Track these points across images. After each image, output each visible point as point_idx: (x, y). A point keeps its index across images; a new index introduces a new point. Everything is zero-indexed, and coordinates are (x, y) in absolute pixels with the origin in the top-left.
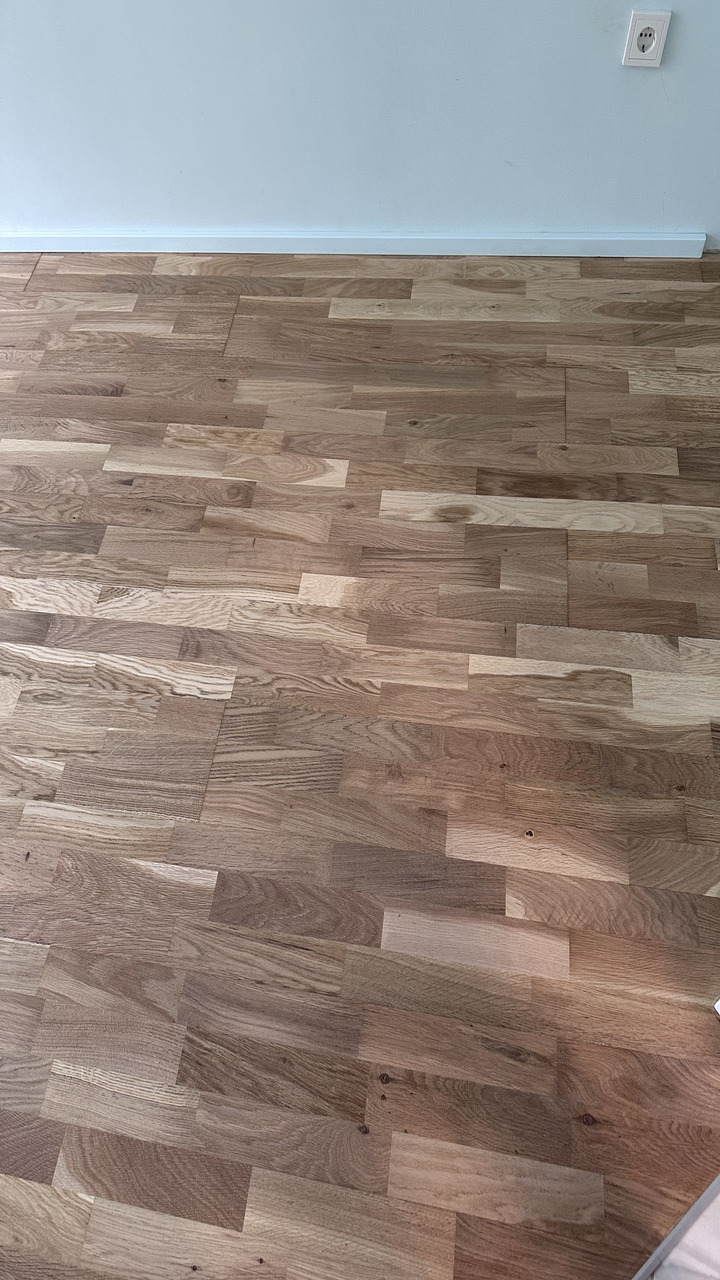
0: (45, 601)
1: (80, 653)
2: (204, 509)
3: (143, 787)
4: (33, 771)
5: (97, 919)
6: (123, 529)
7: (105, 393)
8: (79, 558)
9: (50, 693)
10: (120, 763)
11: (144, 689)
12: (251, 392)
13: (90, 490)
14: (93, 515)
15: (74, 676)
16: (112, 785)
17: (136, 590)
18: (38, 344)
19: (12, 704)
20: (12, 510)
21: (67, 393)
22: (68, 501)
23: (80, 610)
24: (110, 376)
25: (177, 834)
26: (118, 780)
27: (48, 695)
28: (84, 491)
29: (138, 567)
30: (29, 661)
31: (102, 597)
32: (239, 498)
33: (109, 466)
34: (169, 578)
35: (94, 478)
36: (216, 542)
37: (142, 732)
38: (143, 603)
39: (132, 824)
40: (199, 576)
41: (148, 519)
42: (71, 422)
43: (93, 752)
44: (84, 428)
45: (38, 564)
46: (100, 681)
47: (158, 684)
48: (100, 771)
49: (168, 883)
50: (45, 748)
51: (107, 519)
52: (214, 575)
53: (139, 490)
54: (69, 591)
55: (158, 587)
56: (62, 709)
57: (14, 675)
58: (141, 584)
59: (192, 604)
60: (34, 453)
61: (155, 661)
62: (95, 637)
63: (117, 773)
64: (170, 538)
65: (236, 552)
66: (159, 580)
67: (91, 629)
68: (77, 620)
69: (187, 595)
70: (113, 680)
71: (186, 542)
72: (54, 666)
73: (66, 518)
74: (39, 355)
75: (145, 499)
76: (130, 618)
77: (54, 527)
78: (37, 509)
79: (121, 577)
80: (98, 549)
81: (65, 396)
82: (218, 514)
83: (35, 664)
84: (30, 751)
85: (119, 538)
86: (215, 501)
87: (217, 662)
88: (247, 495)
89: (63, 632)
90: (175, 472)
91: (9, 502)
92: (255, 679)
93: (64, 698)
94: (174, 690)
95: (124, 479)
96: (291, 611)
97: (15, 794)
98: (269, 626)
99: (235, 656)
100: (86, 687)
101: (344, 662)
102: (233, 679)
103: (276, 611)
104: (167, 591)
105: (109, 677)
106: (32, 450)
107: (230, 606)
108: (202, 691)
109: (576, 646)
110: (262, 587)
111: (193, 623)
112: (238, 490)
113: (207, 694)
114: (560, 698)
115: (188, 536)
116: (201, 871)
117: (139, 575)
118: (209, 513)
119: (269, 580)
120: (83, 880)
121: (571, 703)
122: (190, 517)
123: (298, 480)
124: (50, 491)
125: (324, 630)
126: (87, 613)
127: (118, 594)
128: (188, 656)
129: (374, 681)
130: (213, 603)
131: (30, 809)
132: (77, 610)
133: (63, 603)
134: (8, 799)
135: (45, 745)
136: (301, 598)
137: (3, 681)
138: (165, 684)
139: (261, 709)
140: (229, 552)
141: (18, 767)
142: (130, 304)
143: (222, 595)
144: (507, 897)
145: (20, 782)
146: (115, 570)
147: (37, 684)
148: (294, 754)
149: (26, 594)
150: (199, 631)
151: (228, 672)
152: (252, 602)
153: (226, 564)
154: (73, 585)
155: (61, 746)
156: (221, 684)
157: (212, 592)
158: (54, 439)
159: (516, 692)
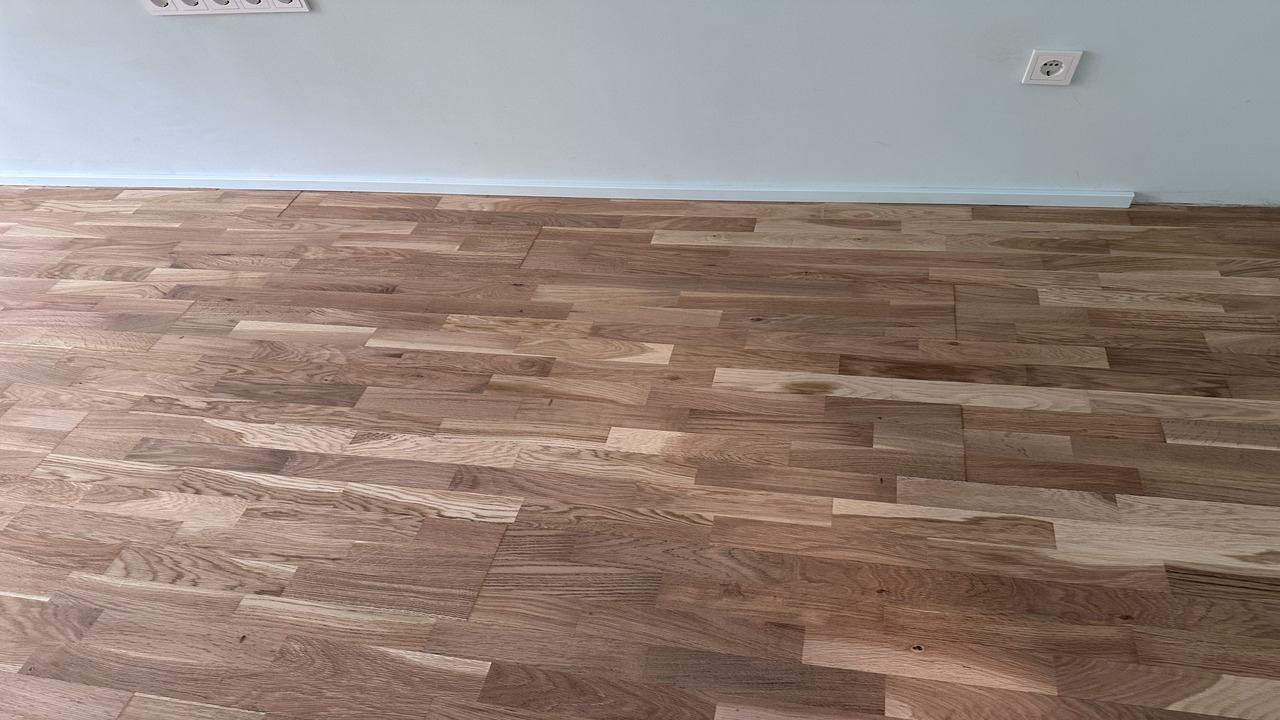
0: (284, 440)
1: (322, 482)
2: (490, 377)
3: (395, 590)
4: (256, 571)
5: (329, 694)
6: (387, 390)
7: (373, 291)
8: (330, 410)
9: (284, 511)
10: (368, 569)
11: (404, 511)
12: (550, 294)
13: (348, 360)
14: (352, 378)
15: (317, 499)
16: (356, 586)
17: (399, 435)
18: (292, 254)
19: (235, 518)
20: (249, 372)
21: (324, 290)
22: (320, 367)
23: (327, 449)
24: (380, 279)
25: (436, 629)
26: (364, 582)
27: (281, 512)
28: (341, 360)
29: (403, 418)
30: (260, 485)
31: (355, 440)
32: (534, 369)
33: (372, 343)
34: (441, 426)
35: (354, 352)
36: (503, 401)
37: (397, 545)
38: (408, 445)
39: (380, 619)
40: (480, 425)
41: (418, 382)
42: (327, 310)
43: (333, 559)
44: (344, 315)
45: (278, 413)
46: (348, 504)
47: (422, 508)
48: (344, 574)
49: (426, 669)
50: (273, 554)
51: (366, 381)
52: (496, 426)
53: (409, 361)
54: (314, 434)
55: (424, 433)
56: (299, 524)
57: (239, 495)
58: (406, 431)
59: (469, 447)
60: (279, 331)
61: (417, 490)
62: (344, 469)
63: (365, 577)
64: (445, 397)
65: (526, 409)
66: (430, 427)
67: (339, 464)
68: (323, 457)
69: (463, 440)
70: (366, 504)
71: (466, 400)
72: (290, 491)
73: (317, 380)
74: (294, 262)
75: (417, 368)
76: (390, 456)
77: (301, 386)
78: (279, 372)
79: (382, 425)
80: (354, 404)
81: (322, 292)
82: (507, 381)
83: (267, 489)
84: (254, 555)
85: (382, 396)
86: (504, 371)
87: (500, 493)
88: (544, 368)
89: (305, 465)
90: (454, 349)
91: (245, 366)
92: (547, 508)
93: (301, 516)
94: (442, 513)
95: (392, 353)
96: (597, 456)
97: (232, 588)
98: (569, 466)
99: (522, 489)
100: (330, 508)
101: (665, 498)
102: (519, 507)
103: (574, 455)
104: (438, 436)
105: (359, 501)
106: (278, 329)
107: (518, 449)
108: (477, 516)
109: (978, 497)
110: (559, 436)
111: (469, 462)
112: (532, 363)
113: (483, 517)
114: (957, 538)
115: (468, 396)
116: (468, 661)
117: (405, 424)
118: (496, 379)
119: (568, 431)
120: (313, 661)
121: (973, 543)
122: (472, 382)
123: (611, 357)
124: (297, 359)
125: (639, 472)
126: (336, 451)
127: (377, 437)
128: (461, 487)
129: (704, 515)
130: (495, 447)
131: (249, 601)
132: (324, 449)
133: (306, 443)
134: (222, 592)
135: (274, 551)
136: (608, 446)
137: (225, 500)
138: (430, 508)
139: (553, 532)
140: (519, 409)
141: (238, 567)
142: (407, 229)
143: (508, 441)
144: (887, 700)
145: (239, 579)
146: (375, 420)
147: (267, 504)
148: (596, 570)
149: (262, 435)
150: (477, 468)
151: (512, 501)
152: (547, 448)
153: (515, 418)
154: (321, 430)
155: (294, 553)
156: (504, 510)
157: (495, 439)
158: (306, 322)
159: (897, 531)
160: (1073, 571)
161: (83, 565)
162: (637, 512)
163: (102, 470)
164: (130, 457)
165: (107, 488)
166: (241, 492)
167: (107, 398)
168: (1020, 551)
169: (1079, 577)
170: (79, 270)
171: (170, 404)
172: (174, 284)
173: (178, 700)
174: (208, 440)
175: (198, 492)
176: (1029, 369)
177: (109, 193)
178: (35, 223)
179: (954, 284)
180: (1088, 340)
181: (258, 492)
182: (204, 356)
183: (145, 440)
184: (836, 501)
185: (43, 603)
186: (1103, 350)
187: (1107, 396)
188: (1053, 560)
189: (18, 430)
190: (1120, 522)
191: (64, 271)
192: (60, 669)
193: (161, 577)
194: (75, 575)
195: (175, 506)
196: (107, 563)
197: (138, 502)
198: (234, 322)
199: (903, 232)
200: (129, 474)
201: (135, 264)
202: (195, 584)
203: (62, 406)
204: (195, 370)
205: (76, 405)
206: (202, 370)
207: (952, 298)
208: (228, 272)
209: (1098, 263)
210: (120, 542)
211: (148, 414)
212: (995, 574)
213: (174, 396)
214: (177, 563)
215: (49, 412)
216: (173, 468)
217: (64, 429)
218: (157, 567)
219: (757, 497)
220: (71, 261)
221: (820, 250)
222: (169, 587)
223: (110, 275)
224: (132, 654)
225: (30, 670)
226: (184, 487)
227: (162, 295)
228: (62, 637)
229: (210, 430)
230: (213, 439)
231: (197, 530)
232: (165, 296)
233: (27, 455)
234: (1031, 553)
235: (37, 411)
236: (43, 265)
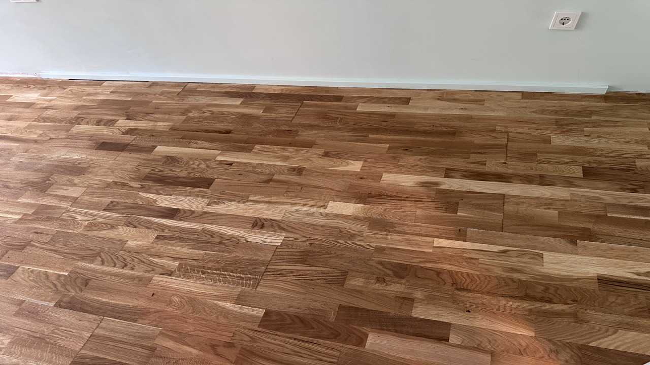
0: (176, 204)
1: (193, 224)
2: (273, 176)
3: (223, 274)
4: (161, 264)
6: (225, 181)
7: (220, 132)
8: (198, 190)
10: (211, 265)
11: (229, 238)
12: (305, 135)
13: (208, 166)
14: (208, 175)
15: (190, 232)
16: (205, 272)
17: (229, 203)
18: (183, 114)
19: (151, 240)
20: (161, 171)
21: (197, 132)
22: (194, 169)
23: (195, 208)
24: (224, 127)
25: (241, 294)
26: (209, 271)
27: (173, 237)
28: (203, 166)
29: (232, 194)
30: (163, 225)
31: (209, 204)
32: (295, 172)
33: (219, 158)
34: (249, 199)
35: (210, 162)
36: (278, 188)
37: (226, 254)
38: (233, 207)
39: (216, 288)
40: (267, 199)
41: (240, 178)
42: (198, 142)
43: (195, 260)
44: (207, 144)
45: (173, 191)
46: (204, 234)
47: (238, 237)
48: (200, 267)
49: (235, 311)
51: (215, 177)
52: (275, 200)
53: (236, 167)
54: (190, 201)
55: (241, 203)
56: (181, 243)
58: (233, 201)
59: (261, 209)
61: (237, 229)
62: (203, 218)
63: (210, 268)
64: (251, 185)
65: (289, 192)
66: (244, 199)
67: (201, 215)
68: (193, 212)
69: (259, 206)
70: (212, 234)
71: (261, 187)
72: (177, 227)
73: (192, 175)
74: (184, 118)
75: (239, 171)
76: (225, 213)
77: (185, 178)
78: (175, 171)
79: (221, 197)
80: (209, 187)
82: (281, 178)
83: (167, 226)
84: (160, 257)
85: (222, 184)
86: (281, 173)
87: (274, 231)
88: (299, 171)
89: (185, 215)
90: (257, 162)
91: (159, 168)
92: (296, 239)
93: (182, 239)
94: (247, 240)
95: (228, 163)
96: (321, 215)
97: (149, 272)
98: (307, 219)
99: (284, 229)
100: (196, 236)
101: (352, 236)
102: (283, 238)
103: (312, 214)
104: (247, 204)
105: (209, 233)
106: (175, 150)
107: (284, 211)
108: (263, 241)
109: (507, 240)
110: (304, 205)
111: (260, 216)
112: (294, 169)
113: (266, 242)
114: (494, 260)
115: (262, 185)
116: (255, 309)
117: (232, 197)
118: (276, 177)
119: (309, 203)
120: (184, 306)
121: (503, 262)
122: (265, 178)
123: (331, 167)
124: (183, 165)
125: (341, 223)
126: (200, 209)
127: (219, 203)
128: (256, 228)
129: (371, 244)
130: (274, 209)
131: (157, 278)
132: (194, 208)
133: (186, 205)
134: (145, 273)
135: (169, 255)
136: (328, 210)
137: (147, 231)
138: (242, 237)
139: (299, 250)
140: (286, 192)
141: (152, 262)
142: (238, 102)
143: (280, 207)
144: (451, 335)
145: (152, 268)
146: (219, 195)
147: (166, 233)
148: (317, 268)
149: (165, 201)
150: (264, 219)
151: (280, 235)
152: (298, 211)
153: (284, 196)
154: (193, 199)
155: (178, 256)
156: (275, 239)
157: (274, 205)
158: (189, 147)
159: (465, 255)
160: (551, 278)
161: (83, 258)
162: (338, 242)
163: (92, 215)
164: (104, 210)
165: (95, 224)
166: (155, 228)
167: (96, 182)
168: (525, 267)
169: (553, 281)
170: (84, 120)
171: (124, 185)
172: (128, 128)
173: (123, 321)
174: (141, 203)
175: (135, 227)
176: (541, 176)
177: (99, 83)
178: (65, 97)
179: (508, 133)
180: (574, 162)
181: (163, 227)
182: (140, 163)
183: (112, 202)
184: (436, 240)
185: (65, 275)
186: (581, 168)
187: (579, 191)
188: (540, 272)
189: (55, 196)
190: (577, 254)
191: (77, 120)
192: (73, 305)
193: (117, 266)
194: (79, 264)
195: (125, 233)
196: (94, 258)
197: (109, 231)
198: (156, 147)
199: (485, 105)
200: (104, 218)
201: (109, 118)
202: (132, 269)
203: (75, 185)
204: (136, 169)
205: (81, 185)
206: (139, 170)
207: (506, 140)
208: (153, 122)
209: (585, 123)
210: (99, 249)
211: (114, 190)
212: (511, 277)
213: (126, 182)
214: (125, 259)
215: (69, 188)
216: (125, 215)
217: (75, 196)
218: (116, 261)
219: (397, 237)
220: (81, 116)
221: (441, 114)
222: (121, 270)
223: (98, 123)
224: (104, 300)
225: (59, 305)
226: (129, 224)
227: (121, 133)
228: (73, 291)
229: (141, 198)
230: (143, 203)
231: (134, 244)
232: (123, 133)
233: (59, 208)
234: (530, 268)
235: (65, 187)
236: (68, 118)
